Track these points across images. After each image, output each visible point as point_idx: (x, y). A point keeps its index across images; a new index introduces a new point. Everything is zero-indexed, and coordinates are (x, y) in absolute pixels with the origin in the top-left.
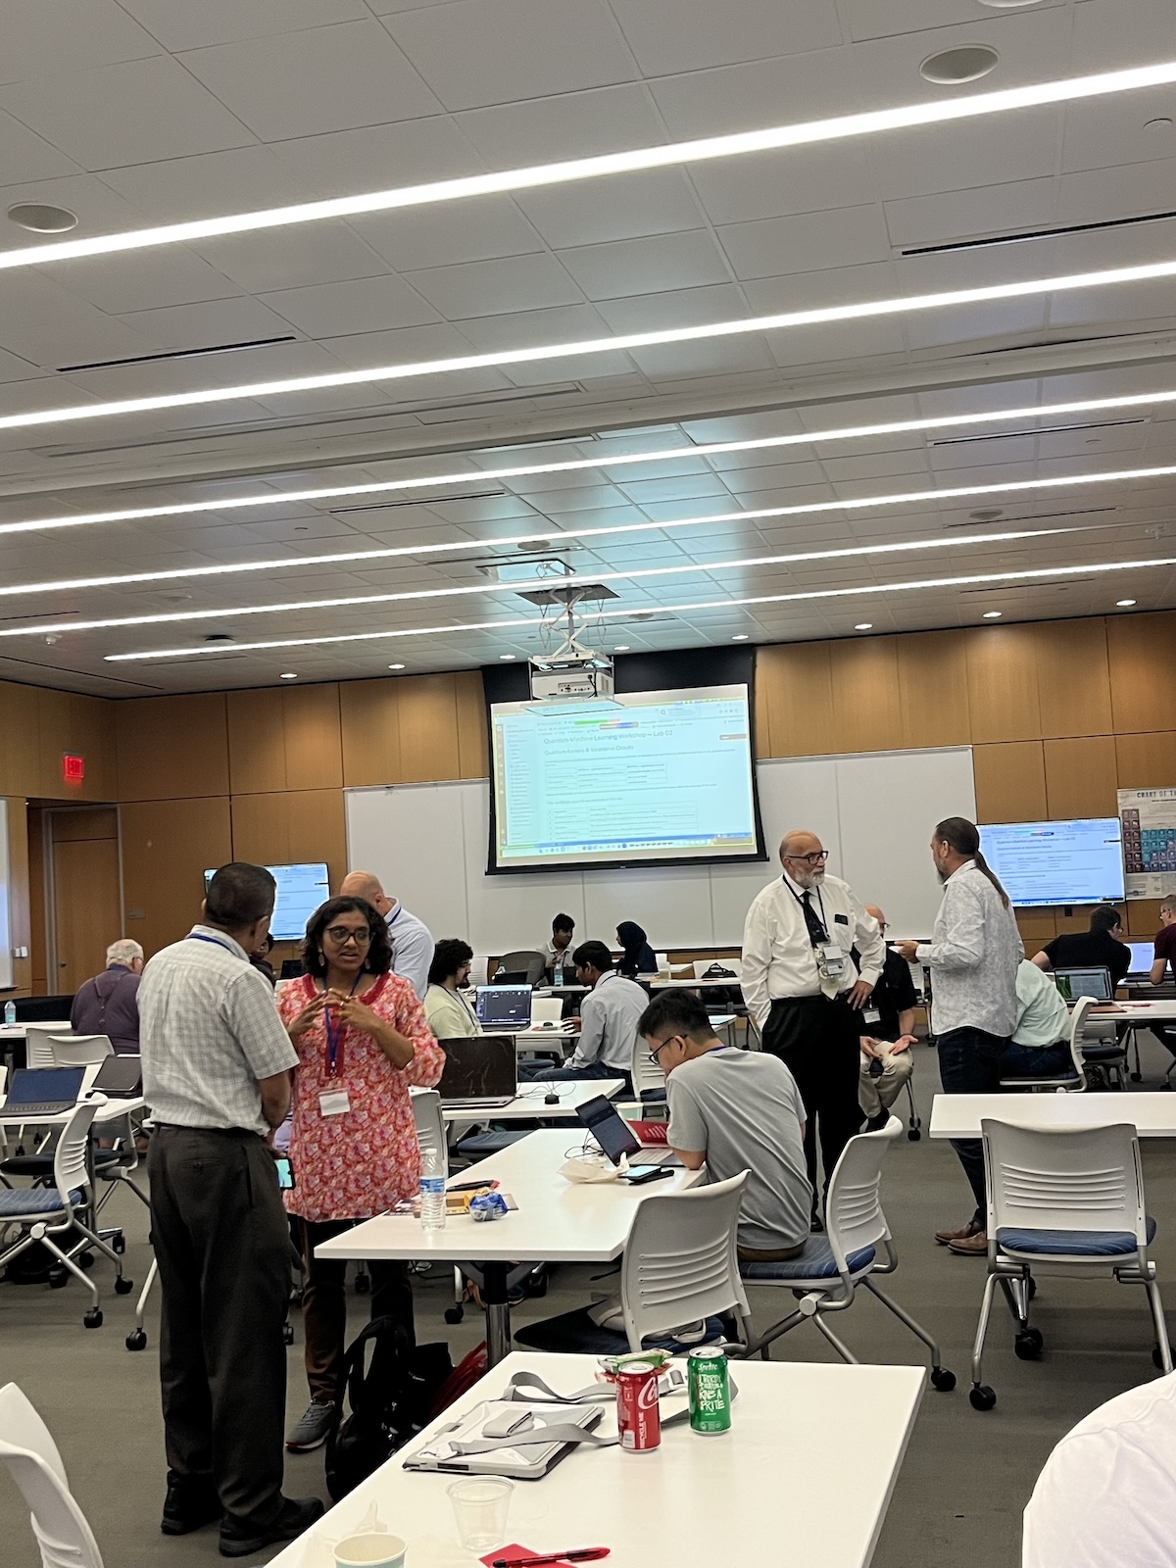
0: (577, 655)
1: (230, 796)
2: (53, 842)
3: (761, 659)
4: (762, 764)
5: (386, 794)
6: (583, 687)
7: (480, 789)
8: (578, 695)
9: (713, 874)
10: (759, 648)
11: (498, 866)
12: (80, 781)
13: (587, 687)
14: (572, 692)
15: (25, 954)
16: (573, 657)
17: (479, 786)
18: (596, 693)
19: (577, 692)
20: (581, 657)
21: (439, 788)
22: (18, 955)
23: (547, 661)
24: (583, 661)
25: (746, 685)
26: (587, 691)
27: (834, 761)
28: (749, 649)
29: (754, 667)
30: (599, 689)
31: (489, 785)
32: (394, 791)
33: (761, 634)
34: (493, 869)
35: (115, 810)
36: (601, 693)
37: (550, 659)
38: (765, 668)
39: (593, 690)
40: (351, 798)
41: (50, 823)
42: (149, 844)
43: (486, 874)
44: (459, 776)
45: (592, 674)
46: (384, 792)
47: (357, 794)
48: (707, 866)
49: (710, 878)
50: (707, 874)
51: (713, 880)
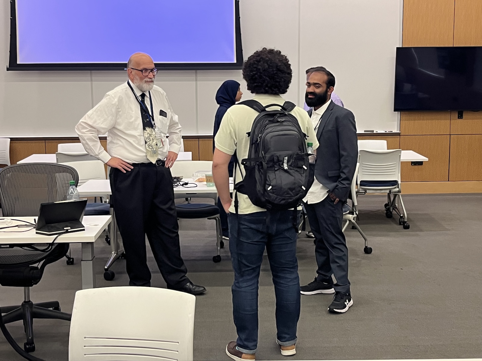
48: (195, 71)
49: (196, 80)
50: (194, 78)
51: (198, 82)
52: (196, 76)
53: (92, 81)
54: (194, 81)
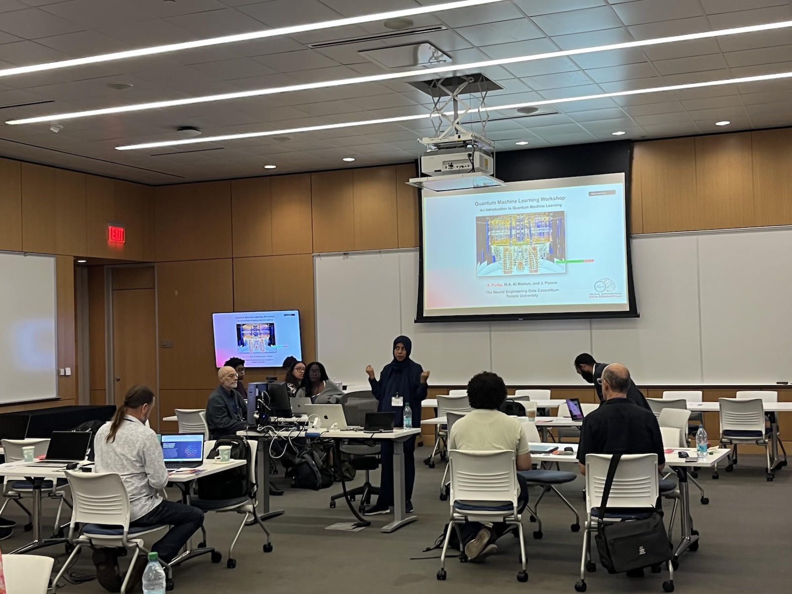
0: (459, 137)
1: (233, 258)
2: (113, 290)
3: (638, 153)
4: (635, 238)
5: (344, 259)
6: (464, 165)
7: (414, 256)
8: (458, 172)
9: (594, 326)
10: (637, 143)
11: (425, 315)
12: (122, 245)
13: (467, 164)
14: (455, 168)
15: (68, 372)
16: (455, 138)
17: (412, 254)
18: (473, 170)
19: (458, 169)
20: (463, 138)
21: (383, 255)
22: (62, 373)
23: (434, 142)
24: (464, 142)
25: (624, 173)
26: (467, 168)
27: (696, 236)
28: (626, 145)
29: (631, 158)
30: (477, 165)
31: (418, 253)
32: (349, 256)
33: (639, 130)
34: (421, 318)
35: (153, 267)
36: (479, 170)
37: (437, 141)
38: (641, 159)
39: (471, 167)
40: (318, 260)
41: (110, 275)
42: (176, 293)
43: (416, 322)
44: (396, 246)
45: (471, 153)
46: (342, 257)
47: (322, 258)
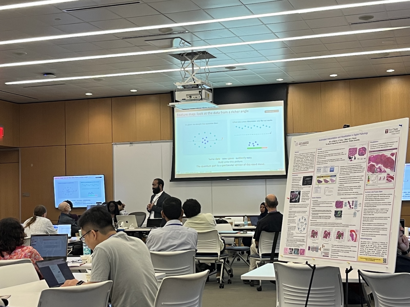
0: (195, 82)
1: (65, 145)
3: (291, 90)
5: (130, 146)
6: (197, 96)
8: (194, 100)
10: (290, 85)
11: (175, 177)
12: (2, 137)
14: (192, 98)
16: (192, 83)
17: (169, 143)
18: (202, 99)
19: (194, 98)
21: (152, 144)
25: (283, 101)
26: (199, 98)
28: (285, 86)
29: (287, 93)
32: (133, 145)
33: (290, 78)
34: (173, 179)
35: (18, 150)
36: (205, 99)
37: (183, 84)
40: (115, 147)
42: (32, 165)
43: (170, 181)
44: (161, 139)
45: (201, 90)
47: (118, 146)
48: (265, 180)
49: (266, 185)
50: (265, 183)
51: (267, 186)
52: (266, 182)
53: (212, 186)
54: (264, 185)
